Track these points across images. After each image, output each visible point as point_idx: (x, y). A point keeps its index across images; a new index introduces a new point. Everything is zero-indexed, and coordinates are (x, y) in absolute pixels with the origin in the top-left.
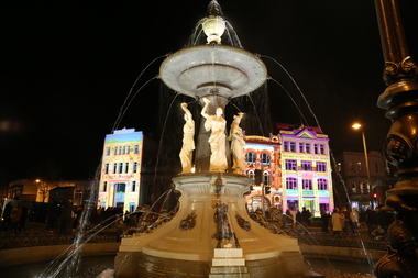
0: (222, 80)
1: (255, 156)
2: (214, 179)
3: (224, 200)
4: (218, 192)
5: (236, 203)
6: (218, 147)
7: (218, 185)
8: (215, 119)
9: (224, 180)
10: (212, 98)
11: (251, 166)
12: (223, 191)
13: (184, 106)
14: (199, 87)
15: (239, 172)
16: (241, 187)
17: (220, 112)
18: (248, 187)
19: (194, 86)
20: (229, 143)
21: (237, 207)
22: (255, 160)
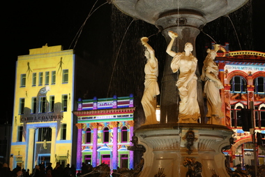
0: (190, 6)
1: (245, 82)
2: (184, 131)
3: (197, 156)
4: (189, 147)
5: (212, 160)
6: (188, 93)
7: (190, 138)
8: (183, 58)
9: (197, 133)
10: (180, 30)
11: (239, 98)
12: (196, 145)
13: (144, 40)
14: (162, 15)
15: (215, 122)
16: (218, 139)
17: (189, 48)
18: (227, 140)
19: (156, 14)
20: (202, 84)
21: (214, 164)
22: (244, 88)
